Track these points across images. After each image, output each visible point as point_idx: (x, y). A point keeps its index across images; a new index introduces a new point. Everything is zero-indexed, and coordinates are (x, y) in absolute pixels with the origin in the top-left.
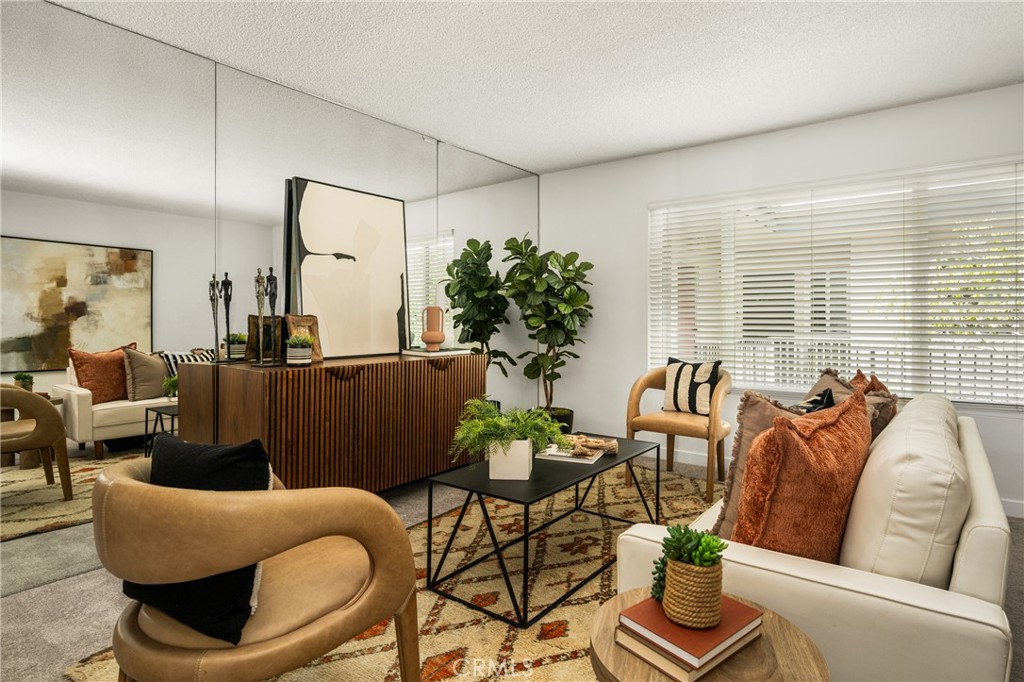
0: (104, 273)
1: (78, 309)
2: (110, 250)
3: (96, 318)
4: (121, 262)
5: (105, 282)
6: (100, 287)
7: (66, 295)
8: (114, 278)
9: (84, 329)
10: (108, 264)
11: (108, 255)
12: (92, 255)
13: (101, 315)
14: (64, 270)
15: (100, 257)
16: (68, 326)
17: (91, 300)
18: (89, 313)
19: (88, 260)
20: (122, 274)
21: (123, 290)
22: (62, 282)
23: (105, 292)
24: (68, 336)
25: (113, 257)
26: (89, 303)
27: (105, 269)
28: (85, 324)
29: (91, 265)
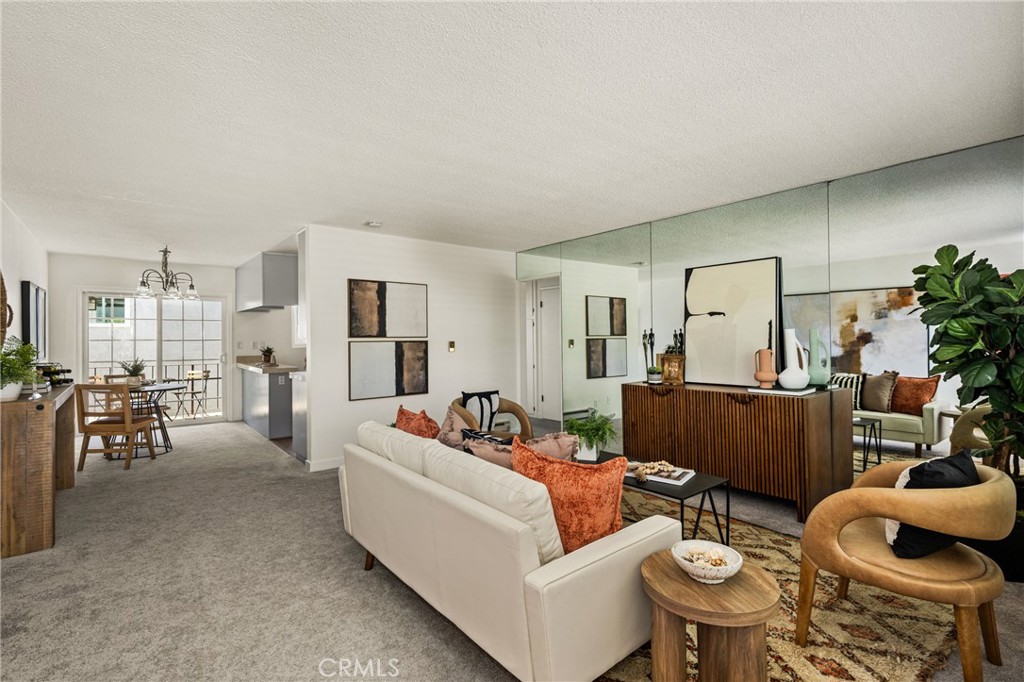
0: (885, 309)
1: (866, 338)
2: (889, 291)
3: (879, 344)
4: (899, 299)
5: (886, 316)
6: (881, 320)
7: (858, 328)
8: (893, 312)
9: (871, 353)
10: (888, 301)
11: (888, 295)
12: (875, 297)
13: (882, 342)
14: (856, 310)
15: (882, 297)
16: (859, 350)
17: (876, 331)
18: (873, 341)
19: (873, 300)
20: (899, 308)
21: (901, 321)
22: (854, 318)
23: (886, 324)
24: (859, 357)
25: (892, 296)
26: (873, 333)
27: (886, 306)
28: (871, 349)
29: (875, 304)
